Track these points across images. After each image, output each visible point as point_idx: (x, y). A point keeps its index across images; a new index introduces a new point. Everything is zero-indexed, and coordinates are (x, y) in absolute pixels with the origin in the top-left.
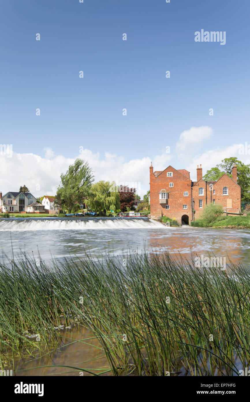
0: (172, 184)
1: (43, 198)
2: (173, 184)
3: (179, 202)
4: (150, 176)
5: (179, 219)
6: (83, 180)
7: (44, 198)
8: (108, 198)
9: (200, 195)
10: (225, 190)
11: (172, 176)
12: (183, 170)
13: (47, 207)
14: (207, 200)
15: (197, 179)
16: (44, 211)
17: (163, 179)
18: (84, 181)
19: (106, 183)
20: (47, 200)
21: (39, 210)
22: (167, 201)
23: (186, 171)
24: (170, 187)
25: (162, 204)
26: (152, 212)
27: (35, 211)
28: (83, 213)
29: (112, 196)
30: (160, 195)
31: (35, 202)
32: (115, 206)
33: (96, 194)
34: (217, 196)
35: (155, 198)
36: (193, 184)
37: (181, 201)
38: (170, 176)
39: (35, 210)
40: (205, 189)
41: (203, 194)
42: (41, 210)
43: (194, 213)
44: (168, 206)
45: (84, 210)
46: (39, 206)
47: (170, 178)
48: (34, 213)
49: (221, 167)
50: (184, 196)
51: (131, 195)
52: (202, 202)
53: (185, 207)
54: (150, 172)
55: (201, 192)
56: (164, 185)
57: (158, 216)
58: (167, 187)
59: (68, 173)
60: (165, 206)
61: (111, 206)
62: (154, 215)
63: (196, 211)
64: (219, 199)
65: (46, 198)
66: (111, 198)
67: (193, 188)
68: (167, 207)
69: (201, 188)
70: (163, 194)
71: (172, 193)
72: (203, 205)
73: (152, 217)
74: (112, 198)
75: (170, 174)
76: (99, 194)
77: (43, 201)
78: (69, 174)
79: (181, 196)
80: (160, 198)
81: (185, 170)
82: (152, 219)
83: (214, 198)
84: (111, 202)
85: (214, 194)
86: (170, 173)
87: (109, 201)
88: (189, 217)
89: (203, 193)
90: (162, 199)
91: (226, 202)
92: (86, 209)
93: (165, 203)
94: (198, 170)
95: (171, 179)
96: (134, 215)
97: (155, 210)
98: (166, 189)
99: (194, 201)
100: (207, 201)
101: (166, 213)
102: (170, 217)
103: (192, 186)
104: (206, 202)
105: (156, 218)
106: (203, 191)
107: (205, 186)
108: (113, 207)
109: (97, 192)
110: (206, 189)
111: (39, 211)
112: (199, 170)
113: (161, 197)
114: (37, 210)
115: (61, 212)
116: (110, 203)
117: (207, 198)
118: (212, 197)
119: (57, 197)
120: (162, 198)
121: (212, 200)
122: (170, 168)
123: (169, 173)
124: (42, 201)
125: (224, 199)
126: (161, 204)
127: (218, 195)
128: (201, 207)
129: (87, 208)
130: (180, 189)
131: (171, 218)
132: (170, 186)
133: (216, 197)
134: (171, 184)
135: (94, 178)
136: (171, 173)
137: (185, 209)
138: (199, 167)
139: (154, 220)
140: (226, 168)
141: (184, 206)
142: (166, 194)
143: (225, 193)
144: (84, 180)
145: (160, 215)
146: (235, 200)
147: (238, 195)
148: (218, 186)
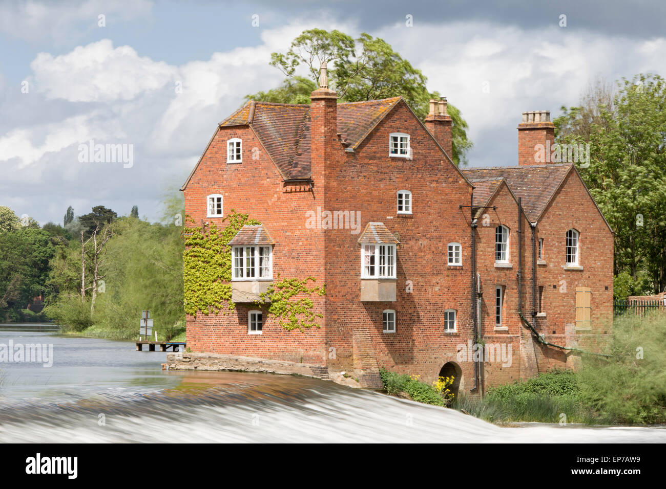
0: (407, 197)
2: (411, 200)
3: (430, 294)
9: (499, 262)
10: (571, 242)
14: (522, 288)
17: (376, 168)
24: (398, 212)
34: (550, 272)
35: (344, 267)
37: (436, 288)
38: (399, 155)
40: (516, 234)
41: (506, 261)
44: (391, 316)
47: (400, 163)
50: (448, 264)
52: (504, 297)
53: (448, 320)
55: (500, 247)
56: (380, 200)
58: (388, 211)
60: (380, 312)
62: (337, 363)
64: (555, 287)
68: (386, 322)
69: (500, 229)
71: (406, 247)
72: (508, 315)
75: (399, 142)
79: (439, 265)
80: (364, 272)
83: (542, 282)
85: (541, 261)
86: (399, 136)
89: (508, 251)
90: (370, 278)
91: (575, 299)
95: (404, 172)
97: (345, 338)
98: (385, 222)
99: (480, 295)
100: (522, 295)
101: (387, 352)
103: (474, 213)
104: (516, 300)
106: (507, 241)
107: (517, 218)
110: (519, 232)
117: (521, 280)
118: (536, 276)
122: (400, 114)
123: (396, 139)
125: (570, 284)
126: (366, 305)
127: (551, 265)
128: (499, 320)
130: (437, 229)
132: (400, 208)
133: (547, 275)
134: (404, 199)
136: (402, 139)
137: (449, 330)
141: (445, 315)
143: (570, 260)
145: (371, 365)
146: (599, 291)
147: (606, 270)
148: (552, 221)
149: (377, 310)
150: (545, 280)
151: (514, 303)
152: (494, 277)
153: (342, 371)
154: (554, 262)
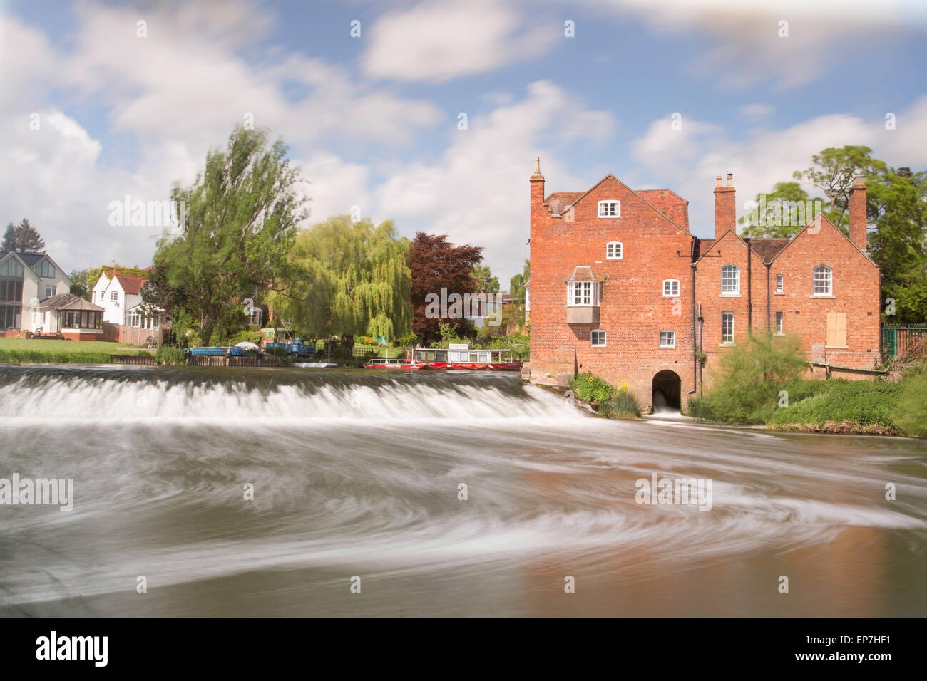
0: (618, 246)
1: (97, 274)
2: (621, 249)
3: (642, 318)
4: (533, 212)
5: (642, 387)
6: (263, 212)
7: (100, 275)
8: (363, 288)
9: (726, 294)
10: (822, 277)
11: (619, 216)
12: (662, 192)
13: (113, 315)
14: (753, 314)
15: (717, 231)
16: (101, 332)
17: (583, 227)
18: (269, 217)
19: (359, 226)
20: (116, 285)
21: (80, 327)
22: (596, 312)
23: (675, 195)
24: (608, 258)
25: (579, 324)
26: (537, 357)
27: (64, 331)
28: (259, 343)
29: (382, 278)
30: (571, 290)
31: (63, 289)
32: (389, 322)
33: (312, 269)
34: (791, 300)
35: (549, 299)
36: (697, 249)
37: (650, 314)
38: (609, 216)
39: (65, 326)
40: (746, 272)
41: (736, 292)
42: (88, 327)
43: (702, 366)
44: (602, 334)
45: (263, 330)
46: (81, 311)
47: (610, 222)
48: (59, 337)
49: (812, 180)
50: (664, 295)
51: (461, 272)
52: (733, 321)
53: (667, 338)
54: (533, 197)
55: (730, 282)
56: (588, 250)
57: (559, 371)
58: (597, 258)
59: (202, 182)
60: (588, 331)
61: (372, 321)
62: (542, 367)
63: (708, 357)
64: (798, 313)
65: (111, 278)
66: (374, 285)
67: (699, 264)
68: (595, 339)
69: (730, 268)
70: (583, 287)
71: (615, 283)
72: (737, 335)
73: (536, 375)
74: (379, 289)
75: (609, 207)
76: (325, 271)
77: (98, 289)
78: (205, 186)
79: (652, 297)
80: (571, 302)
81: (671, 193)
82: (537, 385)
83: (779, 309)
84: (373, 304)
85: (779, 291)
86: (609, 202)
87: (364, 301)
88: (681, 378)
89: (738, 285)
90: (576, 306)
91: (825, 323)
92: (272, 330)
93: (590, 321)
94: (721, 196)
95: (614, 229)
96: (465, 359)
97: (550, 349)
98: (594, 266)
99: (701, 319)
100: (753, 320)
101: (595, 360)
102: (606, 379)
103: (695, 256)
104: (747, 323)
105: (549, 379)
106: (738, 277)
107: (746, 259)
108: (380, 324)
109: (319, 262)
110: (749, 270)
111: (78, 331)
112: (725, 196)
113: (574, 297)
114: (70, 326)
115: (169, 338)
116: (369, 309)
117: (750, 306)
118: (772, 304)
119: (155, 279)
120: (578, 301)
121: (773, 314)
122: (609, 186)
123: (606, 205)
124: (95, 289)
125: (819, 310)
126: (572, 325)
127: (793, 295)
128: (730, 338)
129: (279, 325)
130: (650, 269)
131: (610, 383)
132: (610, 255)
133: (787, 303)
134: (614, 248)
135: (307, 205)
136: (612, 205)
137: (666, 346)
138: (725, 184)
139: (546, 388)
140: (828, 188)
141: (662, 334)
142: (592, 287)
143: (822, 290)
144: (266, 214)
145: (567, 369)
146: (859, 316)
147: (869, 298)
148: (794, 260)
149: (584, 330)
150: (784, 307)
151: (744, 326)
152: (719, 305)
153: (546, 373)
154: (795, 293)
